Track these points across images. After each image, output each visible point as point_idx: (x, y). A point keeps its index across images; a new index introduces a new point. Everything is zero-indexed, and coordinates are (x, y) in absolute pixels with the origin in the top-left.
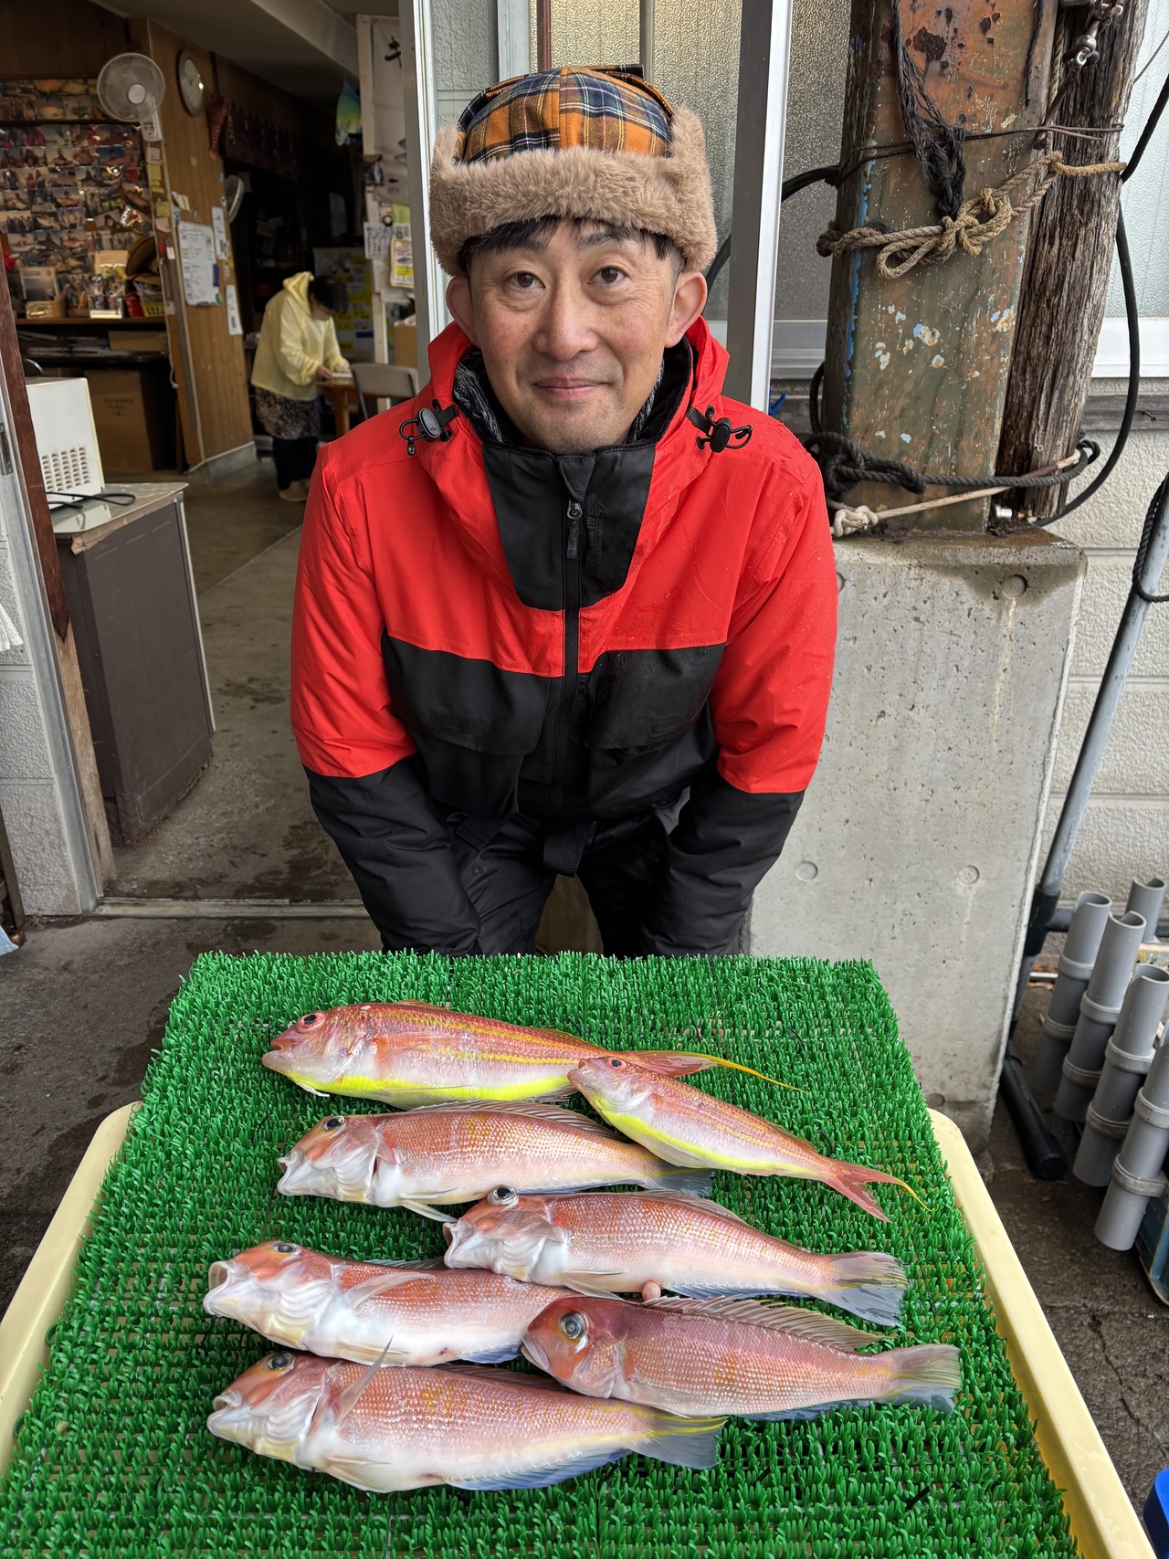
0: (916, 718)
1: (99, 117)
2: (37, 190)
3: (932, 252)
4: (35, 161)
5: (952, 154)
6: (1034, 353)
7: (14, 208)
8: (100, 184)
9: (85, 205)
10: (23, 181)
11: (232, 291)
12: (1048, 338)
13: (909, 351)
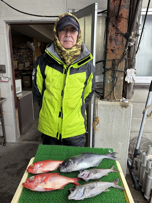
0: (113, 123)
1: (28, 48)
4: (20, 52)
5: (114, 61)
7: (17, 58)
8: (27, 55)
9: (25, 57)
10: (18, 54)
13: (111, 81)
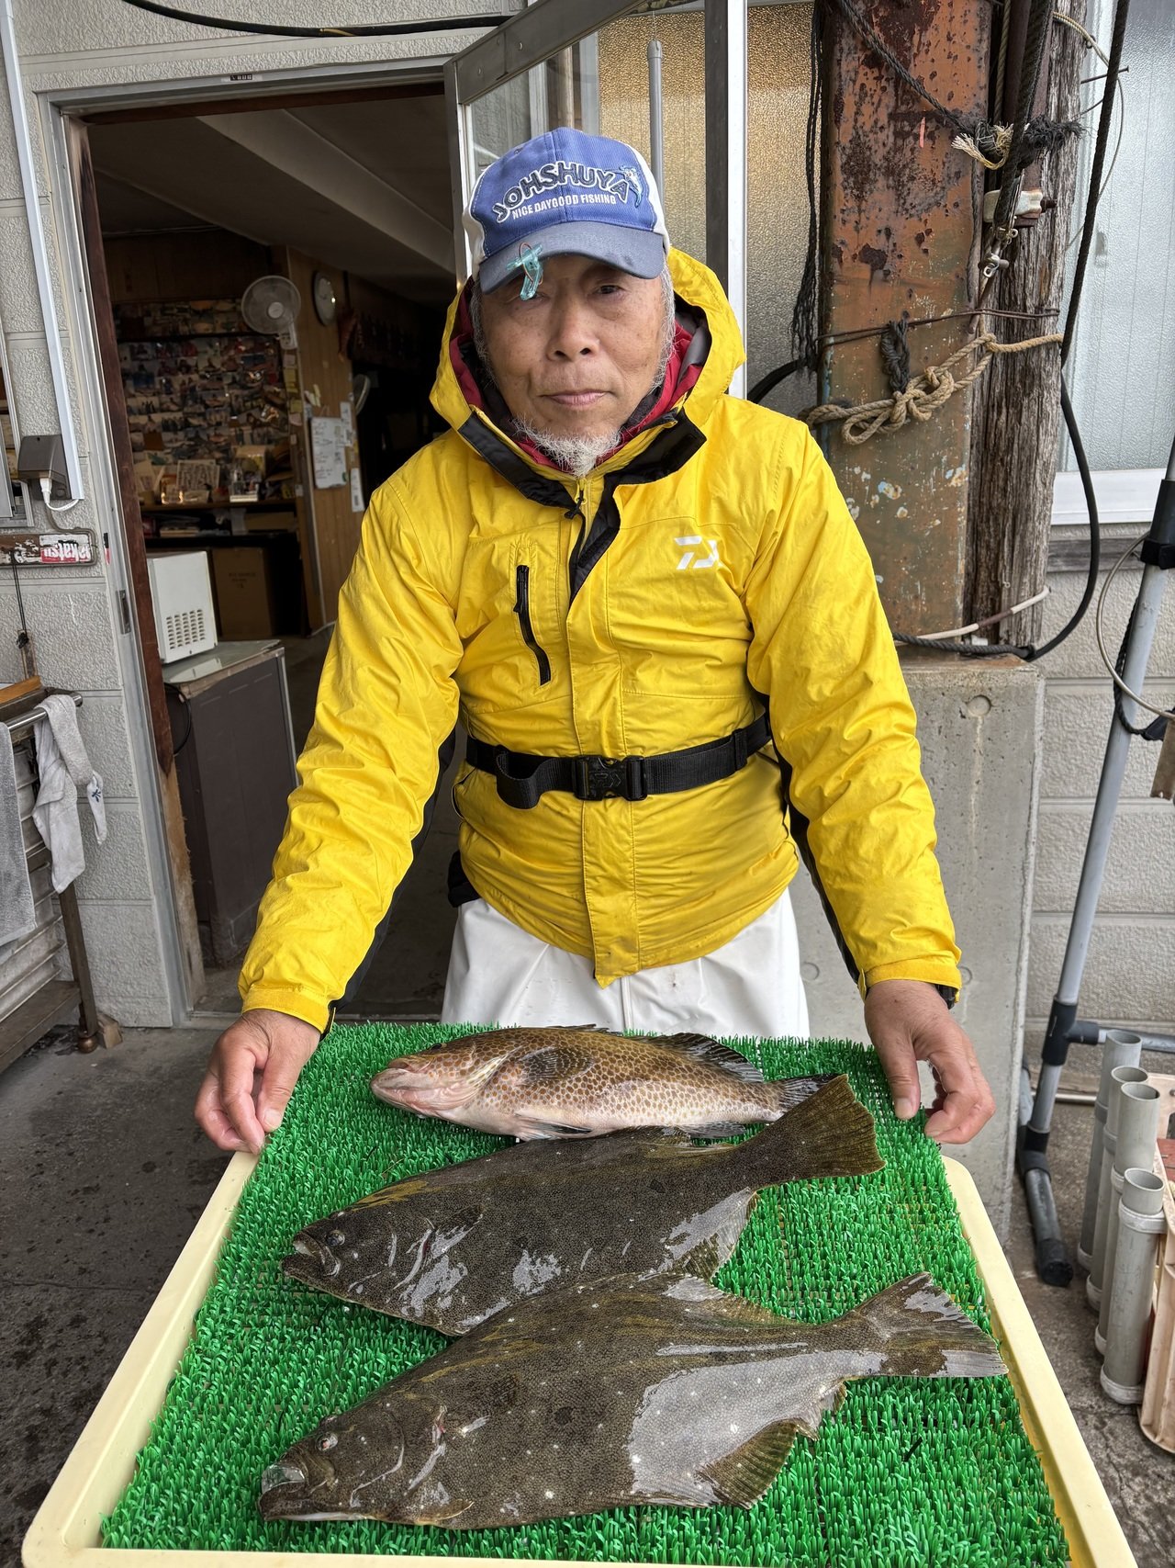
1: (245, 330)
2: (189, 393)
3: (888, 422)
4: (188, 369)
6: (995, 504)
7: (168, 410)
8: (244, 387)
9: (230, 405)
10: (177, 386)
11: (356, 473)
12: (1005, 490)
13: (876, 505)
